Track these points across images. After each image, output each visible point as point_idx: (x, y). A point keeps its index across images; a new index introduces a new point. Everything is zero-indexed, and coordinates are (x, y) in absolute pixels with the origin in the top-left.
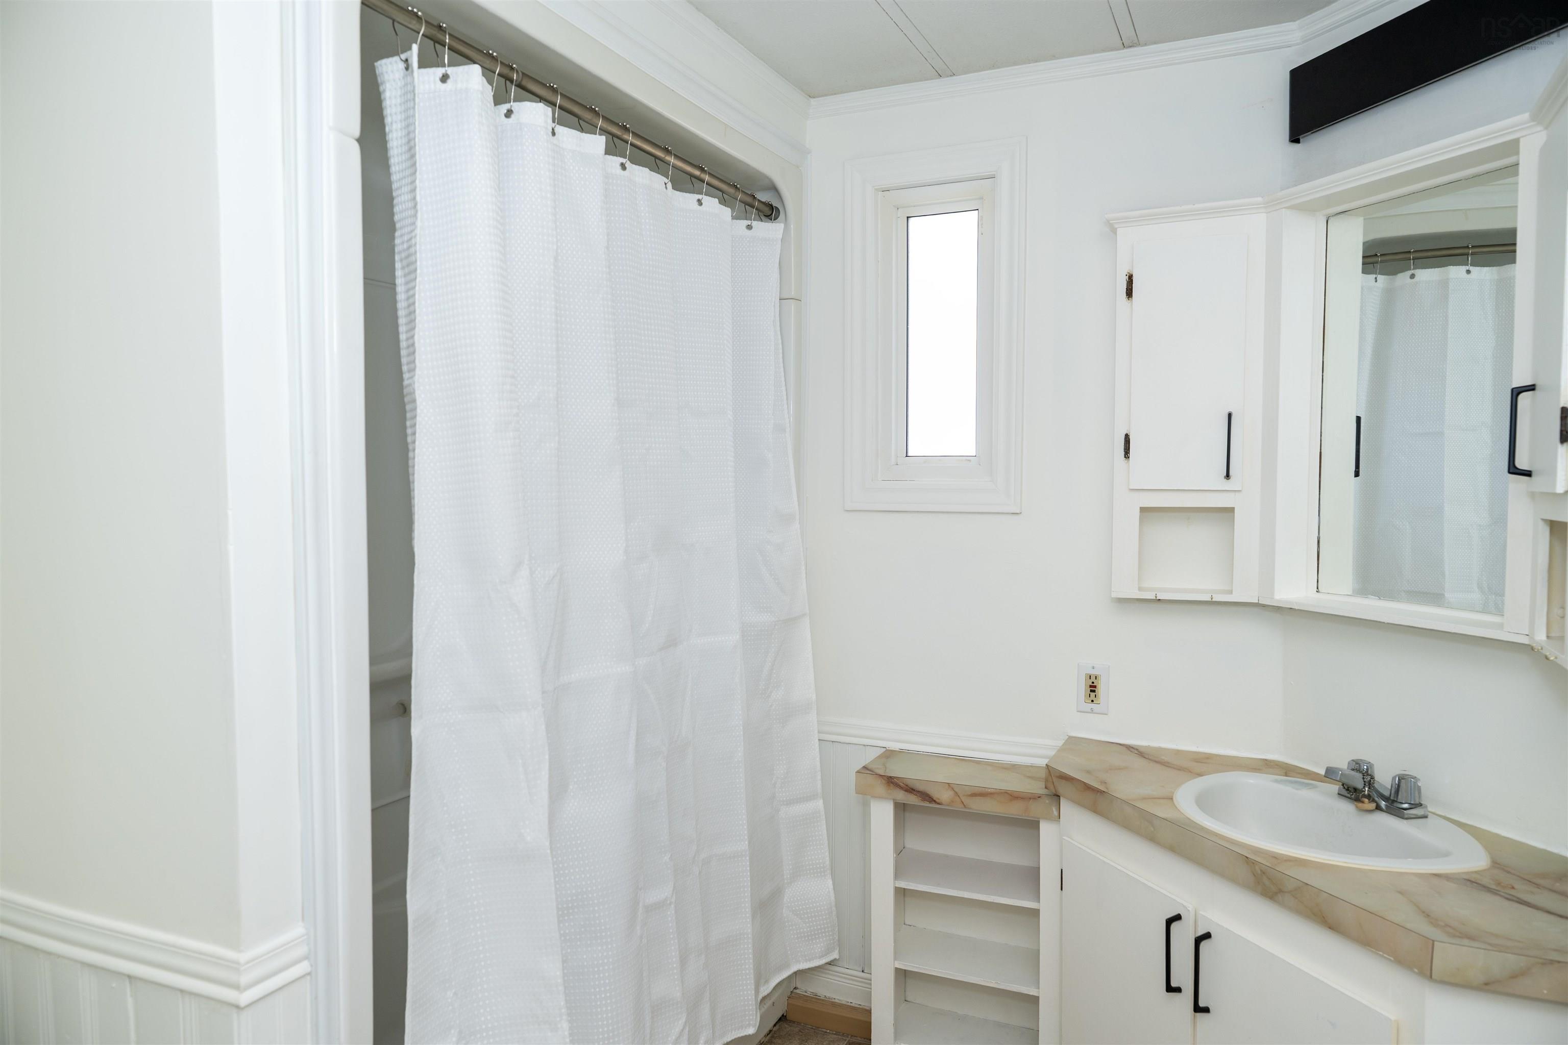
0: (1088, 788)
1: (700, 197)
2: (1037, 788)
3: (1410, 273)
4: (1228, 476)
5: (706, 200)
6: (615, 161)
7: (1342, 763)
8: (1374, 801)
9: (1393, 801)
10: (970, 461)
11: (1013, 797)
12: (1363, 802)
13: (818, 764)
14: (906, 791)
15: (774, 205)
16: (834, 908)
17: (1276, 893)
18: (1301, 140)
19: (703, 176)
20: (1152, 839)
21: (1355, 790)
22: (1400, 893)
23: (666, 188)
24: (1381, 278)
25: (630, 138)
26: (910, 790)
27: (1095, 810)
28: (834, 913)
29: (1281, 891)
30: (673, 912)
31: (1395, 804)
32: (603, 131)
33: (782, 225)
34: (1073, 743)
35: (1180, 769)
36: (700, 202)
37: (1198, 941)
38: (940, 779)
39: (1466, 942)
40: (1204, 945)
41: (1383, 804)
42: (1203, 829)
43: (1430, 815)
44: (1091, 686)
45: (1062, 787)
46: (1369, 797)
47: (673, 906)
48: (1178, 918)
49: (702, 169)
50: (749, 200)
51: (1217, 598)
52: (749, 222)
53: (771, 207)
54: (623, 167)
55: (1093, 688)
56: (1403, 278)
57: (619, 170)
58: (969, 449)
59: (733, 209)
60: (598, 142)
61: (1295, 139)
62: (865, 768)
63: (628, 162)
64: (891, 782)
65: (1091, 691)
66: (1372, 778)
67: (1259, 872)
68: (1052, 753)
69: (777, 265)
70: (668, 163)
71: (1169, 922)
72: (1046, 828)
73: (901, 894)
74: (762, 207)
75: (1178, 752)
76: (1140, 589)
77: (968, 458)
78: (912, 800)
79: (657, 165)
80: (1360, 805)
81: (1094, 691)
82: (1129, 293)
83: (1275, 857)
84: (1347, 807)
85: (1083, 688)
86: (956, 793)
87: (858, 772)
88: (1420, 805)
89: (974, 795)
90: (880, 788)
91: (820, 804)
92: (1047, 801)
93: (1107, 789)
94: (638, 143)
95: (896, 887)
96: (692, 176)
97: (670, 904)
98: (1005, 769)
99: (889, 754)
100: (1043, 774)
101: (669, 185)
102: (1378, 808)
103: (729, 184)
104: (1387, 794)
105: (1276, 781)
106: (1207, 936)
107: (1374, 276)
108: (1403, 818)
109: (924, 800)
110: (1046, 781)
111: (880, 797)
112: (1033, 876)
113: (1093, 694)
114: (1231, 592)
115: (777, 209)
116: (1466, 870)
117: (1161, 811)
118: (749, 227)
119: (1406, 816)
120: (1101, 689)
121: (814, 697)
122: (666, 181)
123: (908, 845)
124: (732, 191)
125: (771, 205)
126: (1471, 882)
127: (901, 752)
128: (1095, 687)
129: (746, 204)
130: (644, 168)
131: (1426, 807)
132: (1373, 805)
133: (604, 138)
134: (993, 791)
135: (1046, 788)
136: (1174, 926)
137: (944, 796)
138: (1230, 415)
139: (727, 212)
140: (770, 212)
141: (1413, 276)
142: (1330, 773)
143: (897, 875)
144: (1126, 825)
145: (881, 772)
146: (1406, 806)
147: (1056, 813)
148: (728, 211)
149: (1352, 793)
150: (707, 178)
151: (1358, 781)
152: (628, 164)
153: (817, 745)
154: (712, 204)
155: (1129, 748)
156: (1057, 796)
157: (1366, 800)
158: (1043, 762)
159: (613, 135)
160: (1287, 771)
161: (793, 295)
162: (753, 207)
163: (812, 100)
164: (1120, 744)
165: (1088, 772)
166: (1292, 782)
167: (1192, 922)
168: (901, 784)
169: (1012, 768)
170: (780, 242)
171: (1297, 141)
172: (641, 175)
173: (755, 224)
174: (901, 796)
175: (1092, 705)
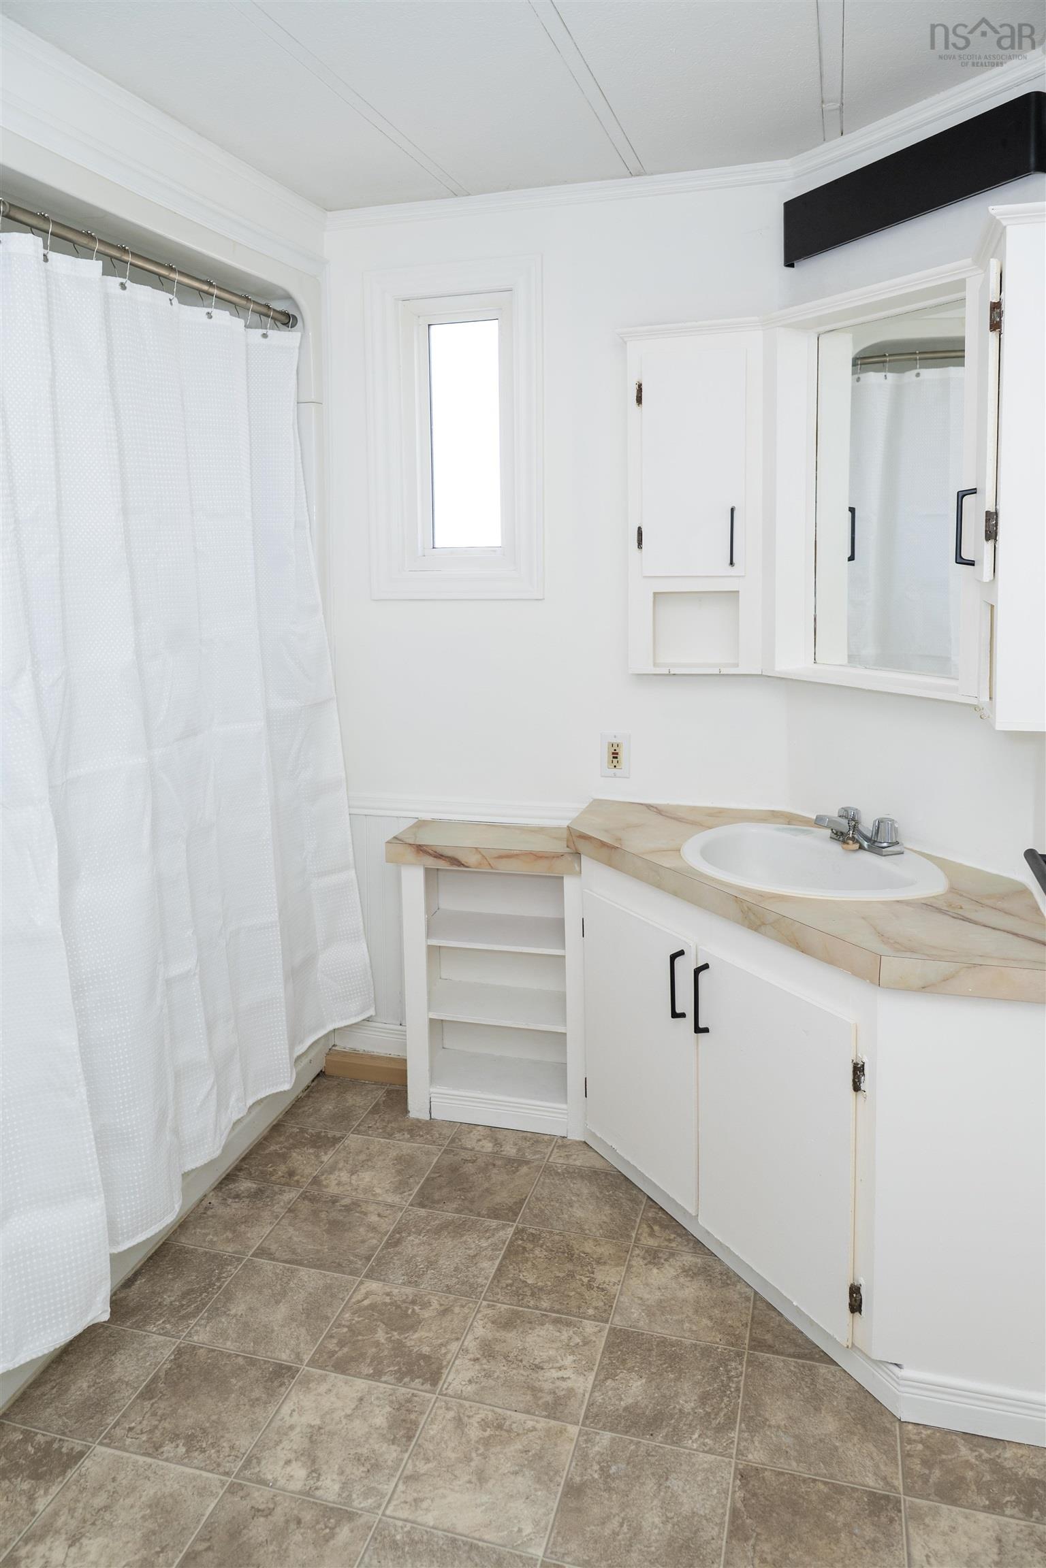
0: (603, 844)
1: (209, 310)
2: (560, 847)
3: (916, 371)
4: (732, 563)
5: (216, 312)
6: (115, 281)
7: (832, 811)
8: (857, 842)
9: (875, 841)
10: (495, 551)
11: (537, 856)
12: (848, 844)
13: (350, 837)
14: (435, 857)
15: (290, 313)
16: (369, 970)
17: (760, 926)
18: (795, 264)
19: (211, 290)
20: (659, 886)
21: (842, 834)
22: (863, 918)
23: (171, 304)
24: (889, 375)
25: (129, 258)
26: (439, 856)
27: (610, 864)
28: (369, 973)
29: (764, 924)
30: (198, 982)
31: (876, 844)
32: (101, 255)
33: (299, 334)
34: (597, 806)
35: (693, 823)
36: (209, 315)
37: (697, 971)
38: (469, 843)
39: (908, 954)
40: (702, 975)
41: (865, 844)
42: (702, 875)
43: (906, 851)
44: (613, 753)
45: (582, 846)
46: (853, 839)
47: (197, 977)
48: (681, 953)
49: (210, 284)
50: (264, 310)
51: (724, 671)
52: (264, 331)
53: (288, 316)
54: (123, 286)
55: (615, 755)
56: (910, 375)
57: (119, 291)
58: (497, 542)
59: (246, 320)
60: (96, 266)
61: (789, 263)
62: (395, 838)
63: (129, 281)
64: (420, 849)
65: (614, 757)
66: (857, 822)
67: (746, 909)
68: (575, 815)
69: (295, 372)
70: (173, 281)
71: (673, 958)
72: (569, 884)
73: (433, 952)
74: (278, 316)
75: (694, 809)
76: (655, 665)
77: (493, 549)
78: (442, 864)
79: (161, 283)
80: (845, 846)
81: (617, 758)
82: (639, 400)
83: (763, 896)
84: (836, 847)
85: (607, 756)
86: (483, 856)
87: (388, 842)
88: (897, 843)
89: (501, 857)
90: (410, 855)
91: (352, 874)
92: (570, 859)
93: (621, 845)
94: (140, 263)
95: (429, 946)
96: (200, 291)
97: (194, 975)
98: (533, 831)
99: (421, 824)
100: (565, 834)
101: (175, 301)
102: (861, 847)
103: (240, 297)
104: (869, 835)
105: (778, 829)
106: (706, 967)
107: (884, 374)
108: (882, 855)
109: (452, 864)
110: (568, 841)
111: (411, 864)
112: (558, 927)
113: (615, 760)
114: (737, 665)
115: (295, 318)
116: (925, 896)
117: (667, 862)
118: (265, 336)
119: (884, 854)
120: (622, 756)
121: (344, 775)
122: (171, 296)
123: (442, 906)
124: (244, 302)
125: (288, 314)
126: (928, 906)
127: (433, 821)
128: (617, 754)
129: (261, 314)
130: (146, 287)
131: (902, 844)
132: (857, 846)
133: (100, 263)
134: (520, 852)
135: (568, 847)
136: (678, 961)
137: (472, 859)
138: (732, 510)
139: (239, 323)
140: (288, 320)
141: (918, 375)
142: (819, 822)
143: (429, 933)
144: (637, 876)
145: (411, 841)
146: (885, 845)
147: (577, 869)
148: (241, 322)
149: (840, 836)
150: (216, 292)
151: (844, 825)
152: (128, 284)
153: (348, 821)
154: (222, 317)
155: (649, 806)
156: (577, 854)
157: (851, 842)
158: (565, 823)
159: (112, 257)
160: (790, 820)
161: (313, 398)
162: (268, 316)
163: (328, 213)
164: (642, 804)
165: (606, 831)
166: (791, 830)
167: (693, 957)
168: (430, 851)
169: (541, 830)
170: (297, 350)
171: (792, 266)
172: (143, 294)
173: (270, 332)
174: (431, 862)
175: (615, 770)
